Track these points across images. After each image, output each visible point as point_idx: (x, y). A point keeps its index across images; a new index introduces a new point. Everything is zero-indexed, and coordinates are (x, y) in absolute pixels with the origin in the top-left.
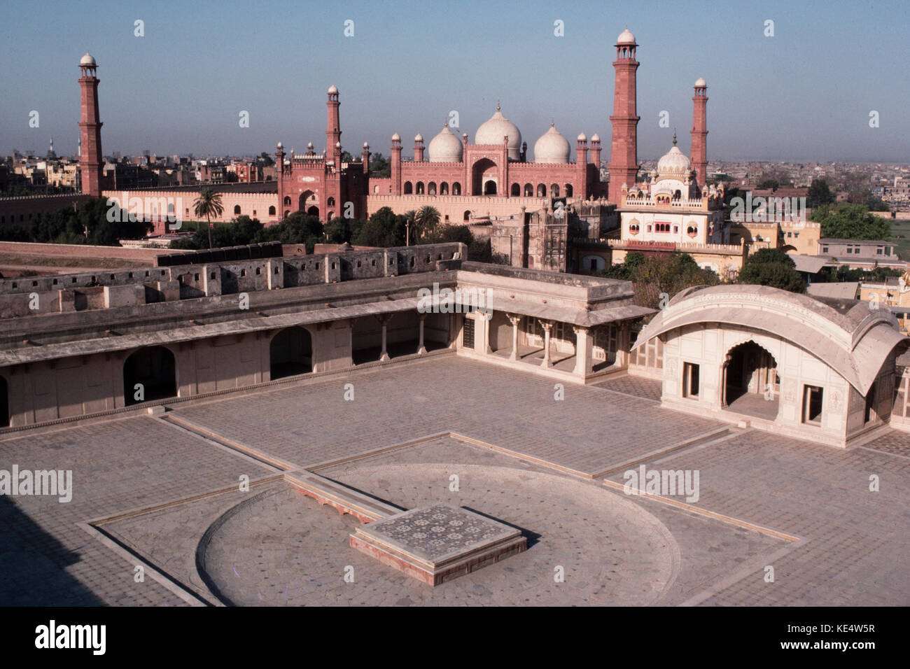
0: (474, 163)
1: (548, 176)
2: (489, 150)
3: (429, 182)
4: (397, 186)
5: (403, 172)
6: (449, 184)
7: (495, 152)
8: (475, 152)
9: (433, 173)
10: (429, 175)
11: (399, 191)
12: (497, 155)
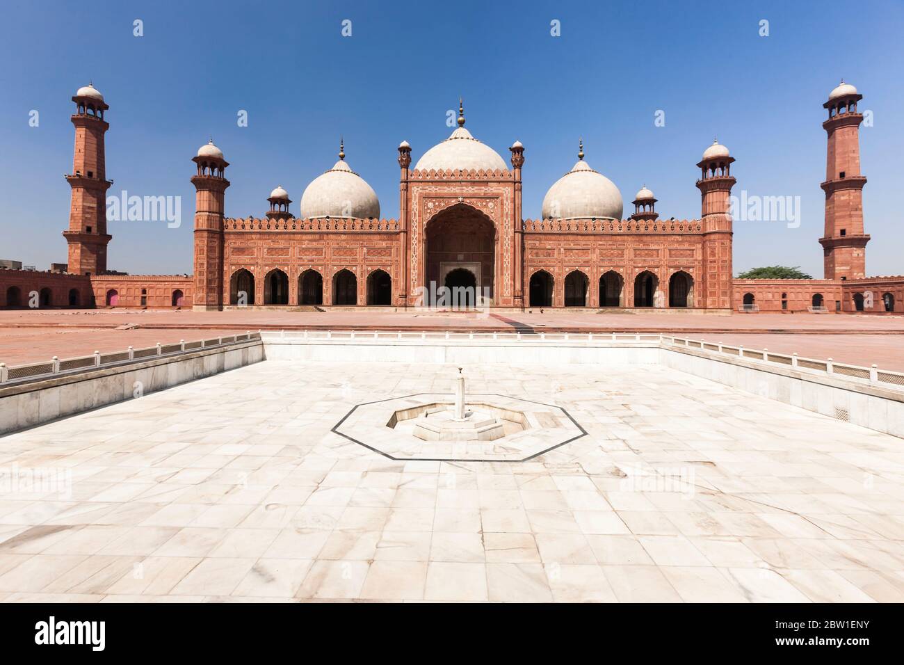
0: (428, 217)
1: (629, 254)
2: (473, 183)
3: (302, 269)
4: (209, 282)
5: (230, 243)
6: (358, 275)
7: (493, 189)
8: (433, 189)
9: (314, 245)
10: (303, 251)
11: (215, 296)
12: (494, 197)
